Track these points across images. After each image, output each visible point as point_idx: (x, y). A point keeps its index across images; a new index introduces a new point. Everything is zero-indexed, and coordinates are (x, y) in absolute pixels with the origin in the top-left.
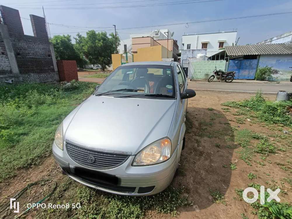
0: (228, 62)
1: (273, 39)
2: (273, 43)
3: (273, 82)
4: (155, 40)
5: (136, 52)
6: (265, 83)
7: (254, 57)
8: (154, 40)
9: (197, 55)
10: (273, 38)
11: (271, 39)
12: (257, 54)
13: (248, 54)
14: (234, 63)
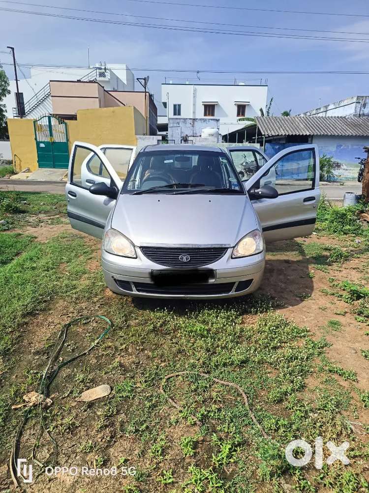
0: (263, 147)
1: (329, 108)
2: (329, 114)
3: (335, 184)
4: (107, 91)
5: (73, 118)
6: (323, 184)
7: (304, 139)
8: (105, 90)
9: (203, 130)
10: (329, 105)
11: (326, 107)
12: (308, 134)
13: (294, 134)
14: (273, 148)
